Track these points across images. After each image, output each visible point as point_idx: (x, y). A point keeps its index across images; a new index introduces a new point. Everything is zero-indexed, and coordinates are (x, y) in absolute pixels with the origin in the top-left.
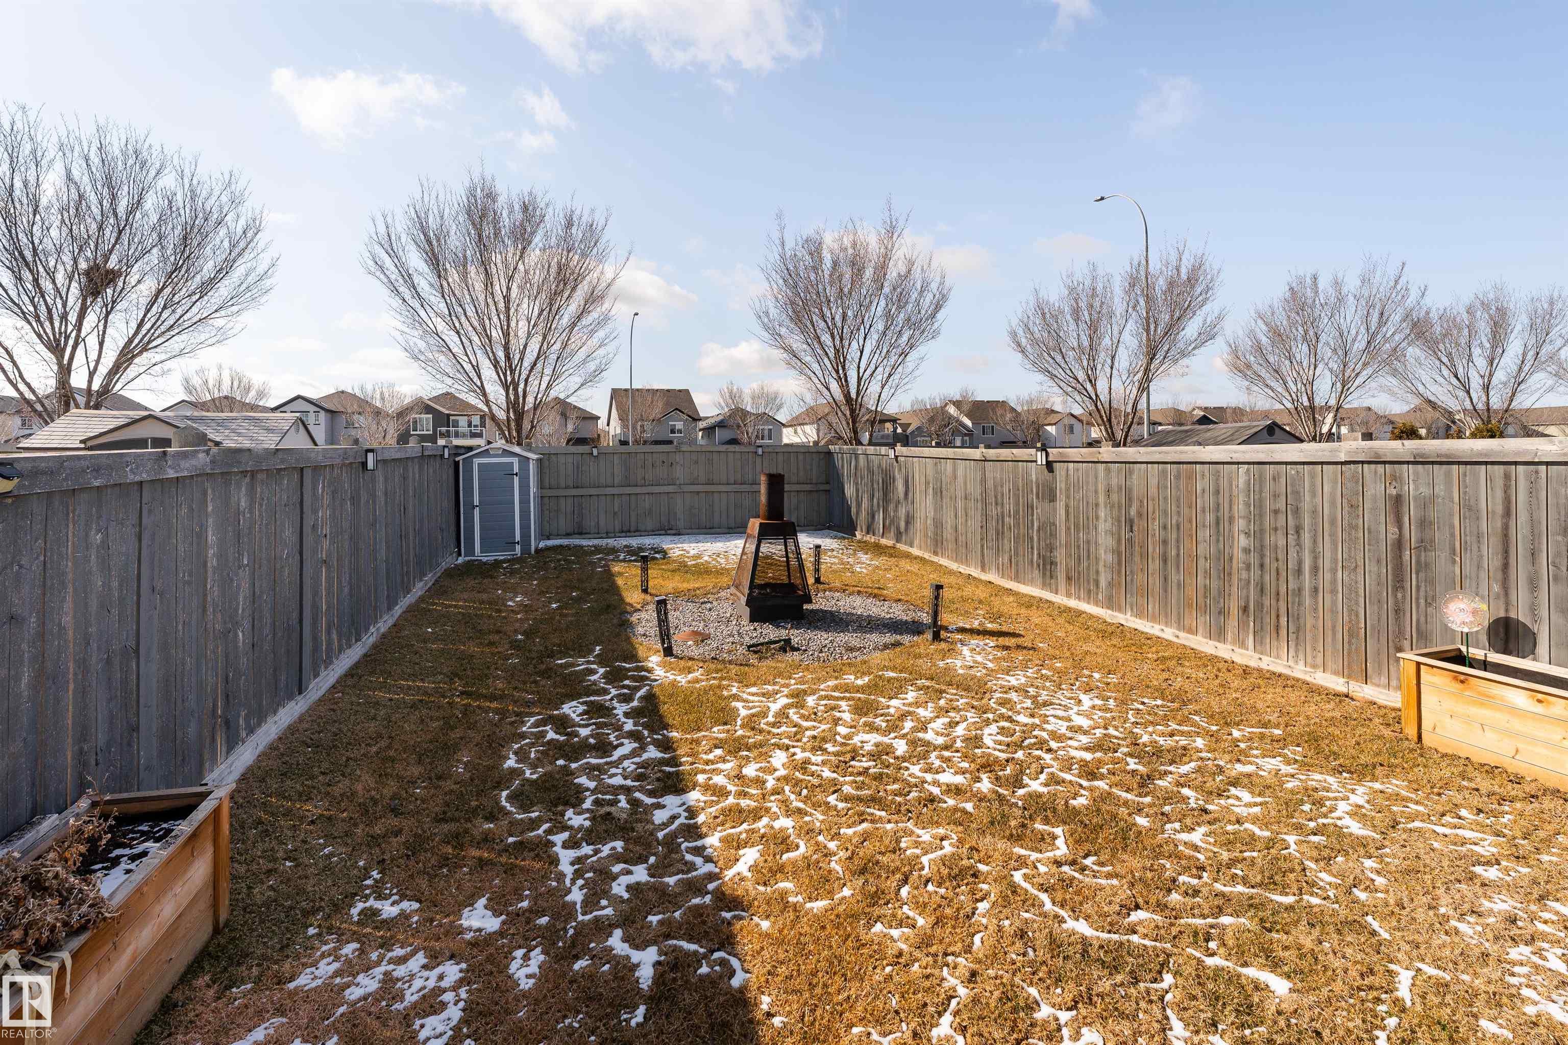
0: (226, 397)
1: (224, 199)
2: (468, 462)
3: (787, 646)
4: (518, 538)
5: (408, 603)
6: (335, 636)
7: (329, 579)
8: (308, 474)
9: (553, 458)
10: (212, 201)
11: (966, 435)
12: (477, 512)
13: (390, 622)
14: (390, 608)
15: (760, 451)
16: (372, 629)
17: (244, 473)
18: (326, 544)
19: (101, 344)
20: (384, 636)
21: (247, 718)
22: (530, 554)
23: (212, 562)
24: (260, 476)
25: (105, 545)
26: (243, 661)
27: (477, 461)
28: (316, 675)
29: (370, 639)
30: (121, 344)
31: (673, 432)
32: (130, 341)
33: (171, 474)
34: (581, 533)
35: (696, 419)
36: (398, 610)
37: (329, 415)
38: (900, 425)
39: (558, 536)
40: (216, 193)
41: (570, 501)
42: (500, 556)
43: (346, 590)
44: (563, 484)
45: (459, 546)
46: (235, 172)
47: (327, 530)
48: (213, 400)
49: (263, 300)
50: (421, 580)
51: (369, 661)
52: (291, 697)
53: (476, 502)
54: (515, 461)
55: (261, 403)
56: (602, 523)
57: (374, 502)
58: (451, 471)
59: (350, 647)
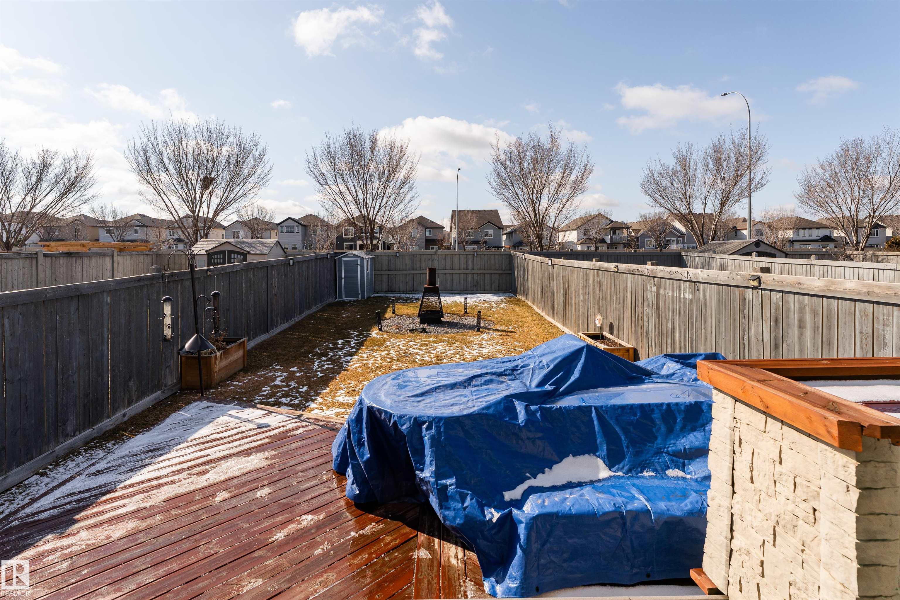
0: (256, 219)
1: (251, 144)
2: (340, 259)
3: (424, 330)
4: (360, 292)
5: (308, 313)
6: (279, 318)
7: (277, 302)
8: (269, 268)
9: (380, 257)
10: (247, 145)
11: (679, 237)
12: (343, 280)
13: (300, 318)
14: (300, 313)
15: (475, 254)
16: (293, 319)
17: (252, 269)
18: (276, 289)
19: (208, 209)
20: (297, 322)
21: (253, 334)
22: (364, 298)
23: (244, 291)
24: (256, 269)
25: (223, 286)
26: (252, 319)
27: (343, 259)
28: (273, 329)
29: (292, 322)
30: (215, 208)
31: (487, 235)
32: (218, 206)
33: (235, 270)
34: (392, 291)
35: (501, 227)
36: (303, 315)
37: (303, 227)
38: (633, 230)
39: (382, 292)
40: (248, 142)
41: (387, 276)
42: (352, 299)
43: (283, 305)
44: (384, 269)
45: (336, 295)
46: (256, 132)
47: (276, 285)
48: (250, 220)
49: (267, 184)
50: (315, 306)
51: (290, 329)
52: (265, 333)
53: (343, 276)
54: (358, 259)
55: (272, 221)
56: (401, 287)
57: (294, 277)
58: (333, 263)
59: (284, 323)
